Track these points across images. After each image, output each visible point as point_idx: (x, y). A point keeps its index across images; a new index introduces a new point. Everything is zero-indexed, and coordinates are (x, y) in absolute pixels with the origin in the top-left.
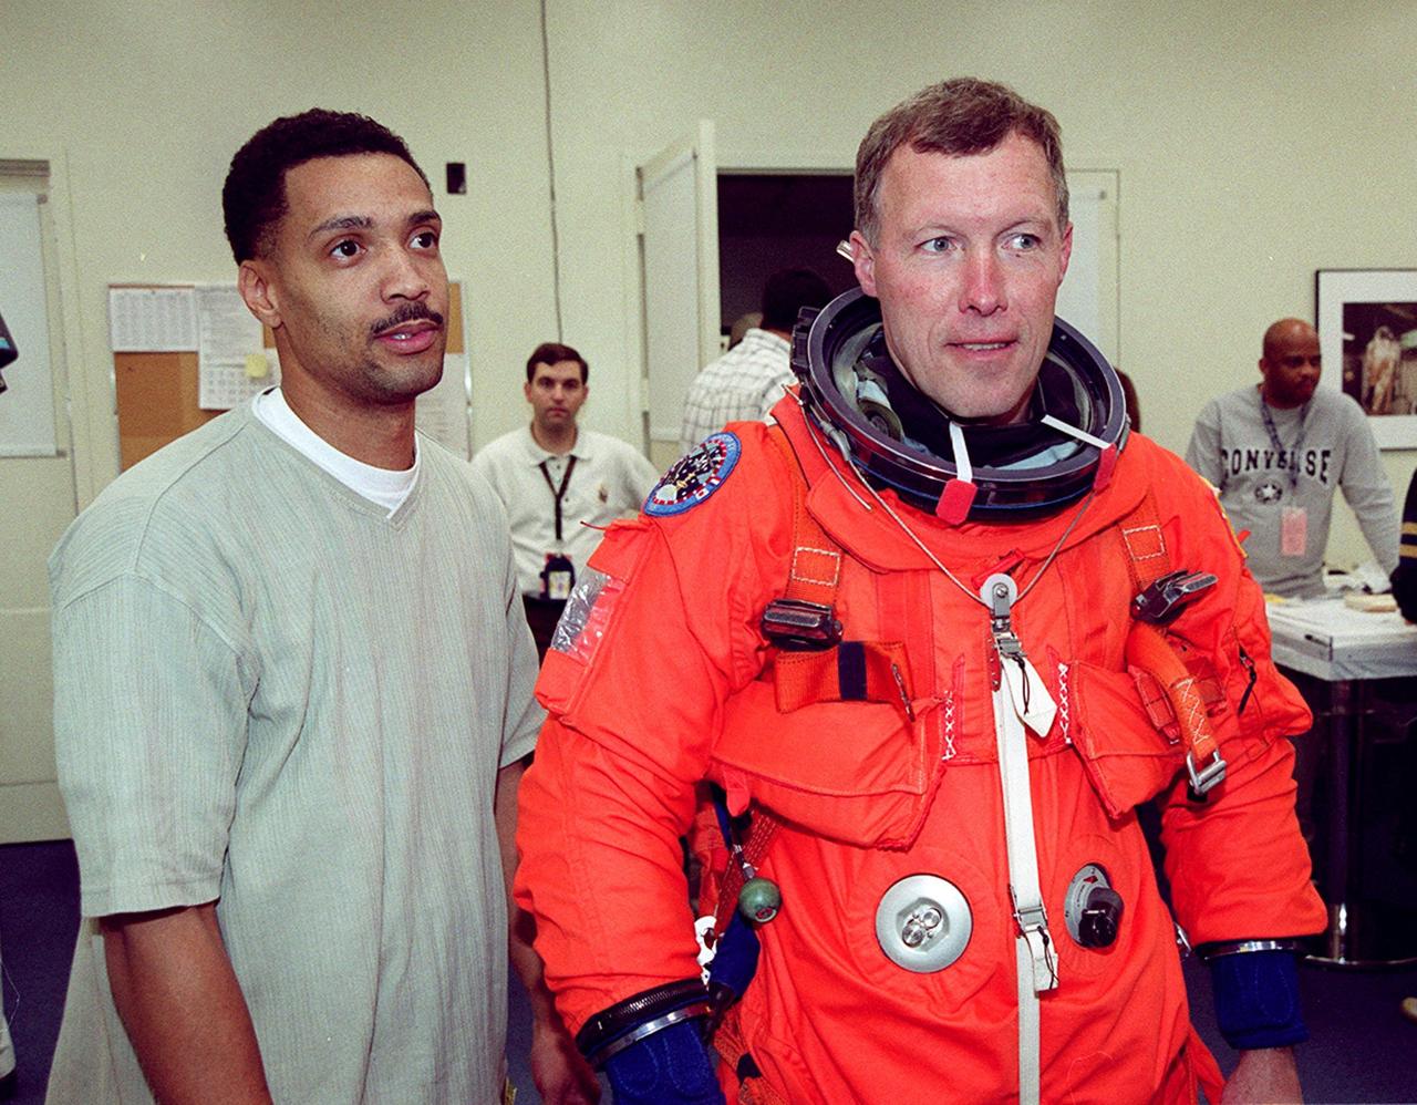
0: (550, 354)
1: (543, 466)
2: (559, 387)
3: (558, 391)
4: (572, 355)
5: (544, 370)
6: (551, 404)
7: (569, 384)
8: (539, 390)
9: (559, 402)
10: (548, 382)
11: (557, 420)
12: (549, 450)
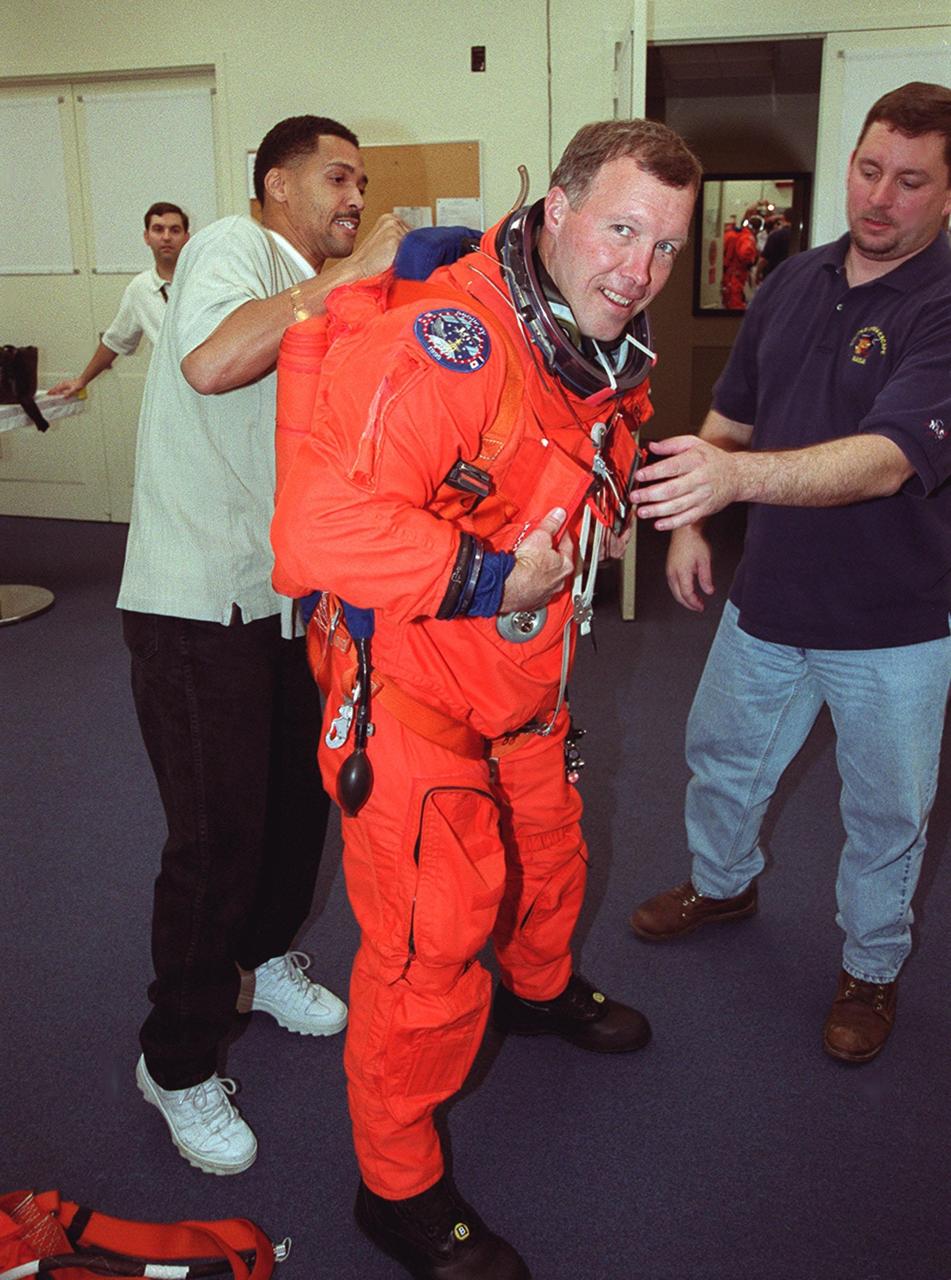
0: (159, 209)
1: (162, 290)
2: (167, 231)
3: (166, 234)
4: (174, 209)
5: (156, 219)
6: (163, 244)
7: (174, 229)
8: (154, 235)
9: (167, 241)
10: (160, 228)
11: (166, 255)
12: (164, 278)
